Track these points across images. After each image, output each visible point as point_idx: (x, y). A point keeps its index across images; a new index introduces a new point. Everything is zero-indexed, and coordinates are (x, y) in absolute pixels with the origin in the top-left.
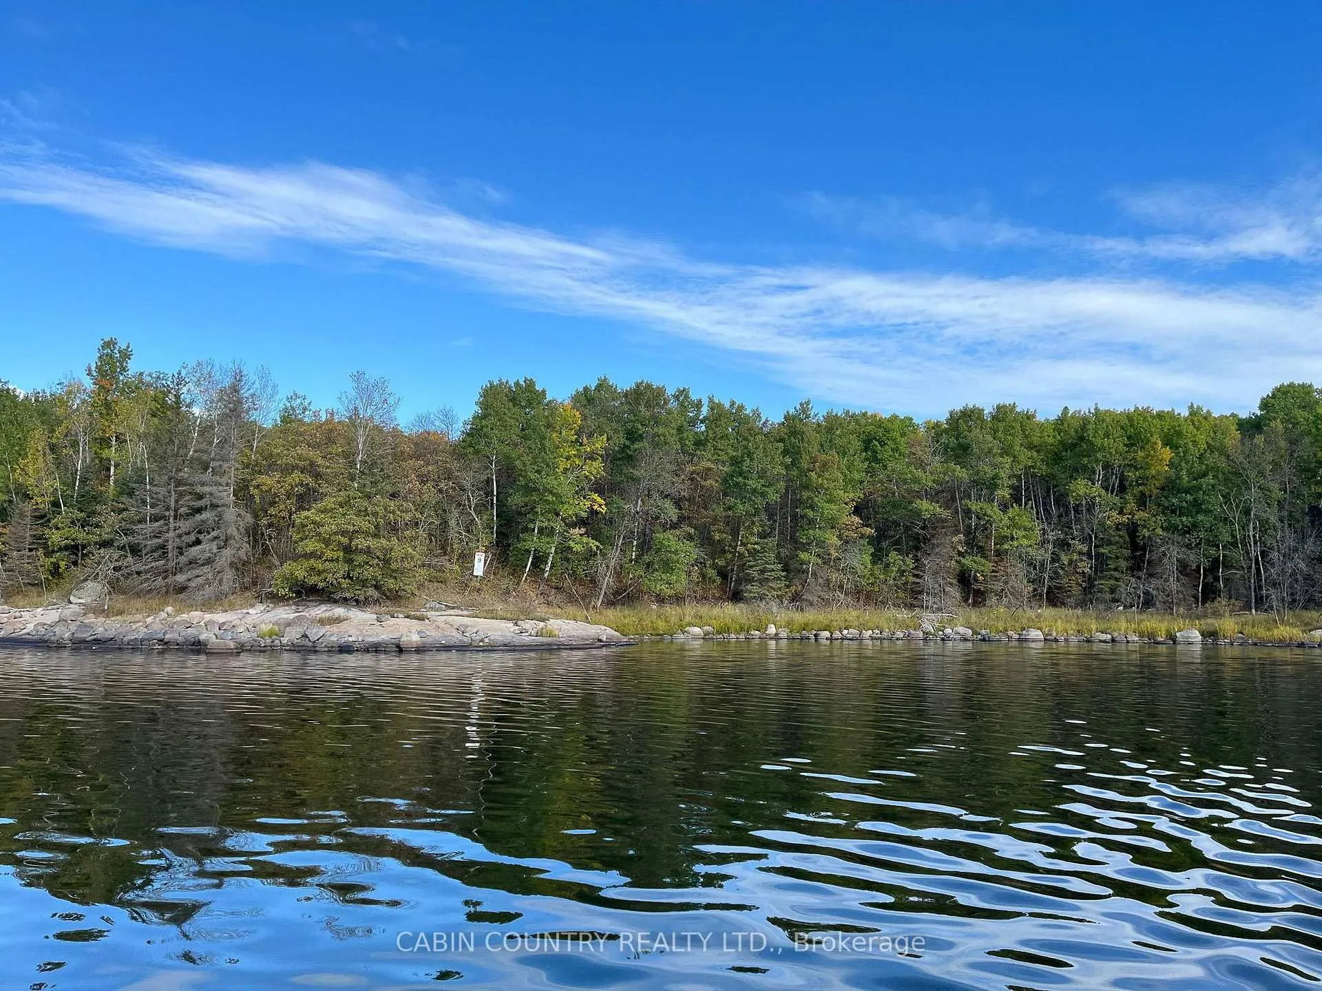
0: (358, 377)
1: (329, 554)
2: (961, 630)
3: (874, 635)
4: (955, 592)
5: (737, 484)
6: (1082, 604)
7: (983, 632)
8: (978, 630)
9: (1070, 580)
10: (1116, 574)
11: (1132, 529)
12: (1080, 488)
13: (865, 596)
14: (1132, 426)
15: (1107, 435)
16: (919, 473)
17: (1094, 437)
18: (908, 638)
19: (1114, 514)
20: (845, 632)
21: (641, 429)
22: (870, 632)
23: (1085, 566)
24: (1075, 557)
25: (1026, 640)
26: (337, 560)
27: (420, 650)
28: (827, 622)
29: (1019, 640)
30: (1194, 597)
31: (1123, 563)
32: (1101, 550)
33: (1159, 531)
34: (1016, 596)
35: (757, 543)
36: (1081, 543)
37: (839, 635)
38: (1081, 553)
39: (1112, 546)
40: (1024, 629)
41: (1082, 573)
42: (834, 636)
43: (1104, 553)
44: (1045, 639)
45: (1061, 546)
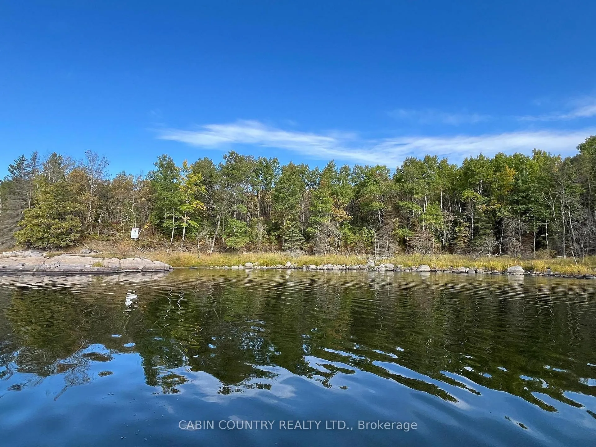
2: (388, 265)
3: (342, 267)
4: (394, 246)
6: (465, 252)
7: (399, 266)
8: (397, 265)
9: (460, 240)
10: (484, 237)
11: (493, 212)
12: (468, 193)
13: (348, 247)
14: (497, 161)
15: (482, 167)
17: (475, 168)
18: (359, 269)
19: (484, 206)
20: (326, 265)
22: (340, 266)
23: (467, 233)
24: (462, 228)
25: (420, 271)
28: (317, 260)
29: (417, 271)
30: (531, 248)
31: (488, 231)
32: (476, 225)
33: (507, 214)
34: (426, 249)
35: (290, 224)
36: (466, 222)
37: (321, 267)
38: (466, 227)
39: (483, 223)
40: (420, 265)
41: (465, 237)
42: (318, 267)
43: (478, 226)
44: (431, 271)
45: (456, 223)
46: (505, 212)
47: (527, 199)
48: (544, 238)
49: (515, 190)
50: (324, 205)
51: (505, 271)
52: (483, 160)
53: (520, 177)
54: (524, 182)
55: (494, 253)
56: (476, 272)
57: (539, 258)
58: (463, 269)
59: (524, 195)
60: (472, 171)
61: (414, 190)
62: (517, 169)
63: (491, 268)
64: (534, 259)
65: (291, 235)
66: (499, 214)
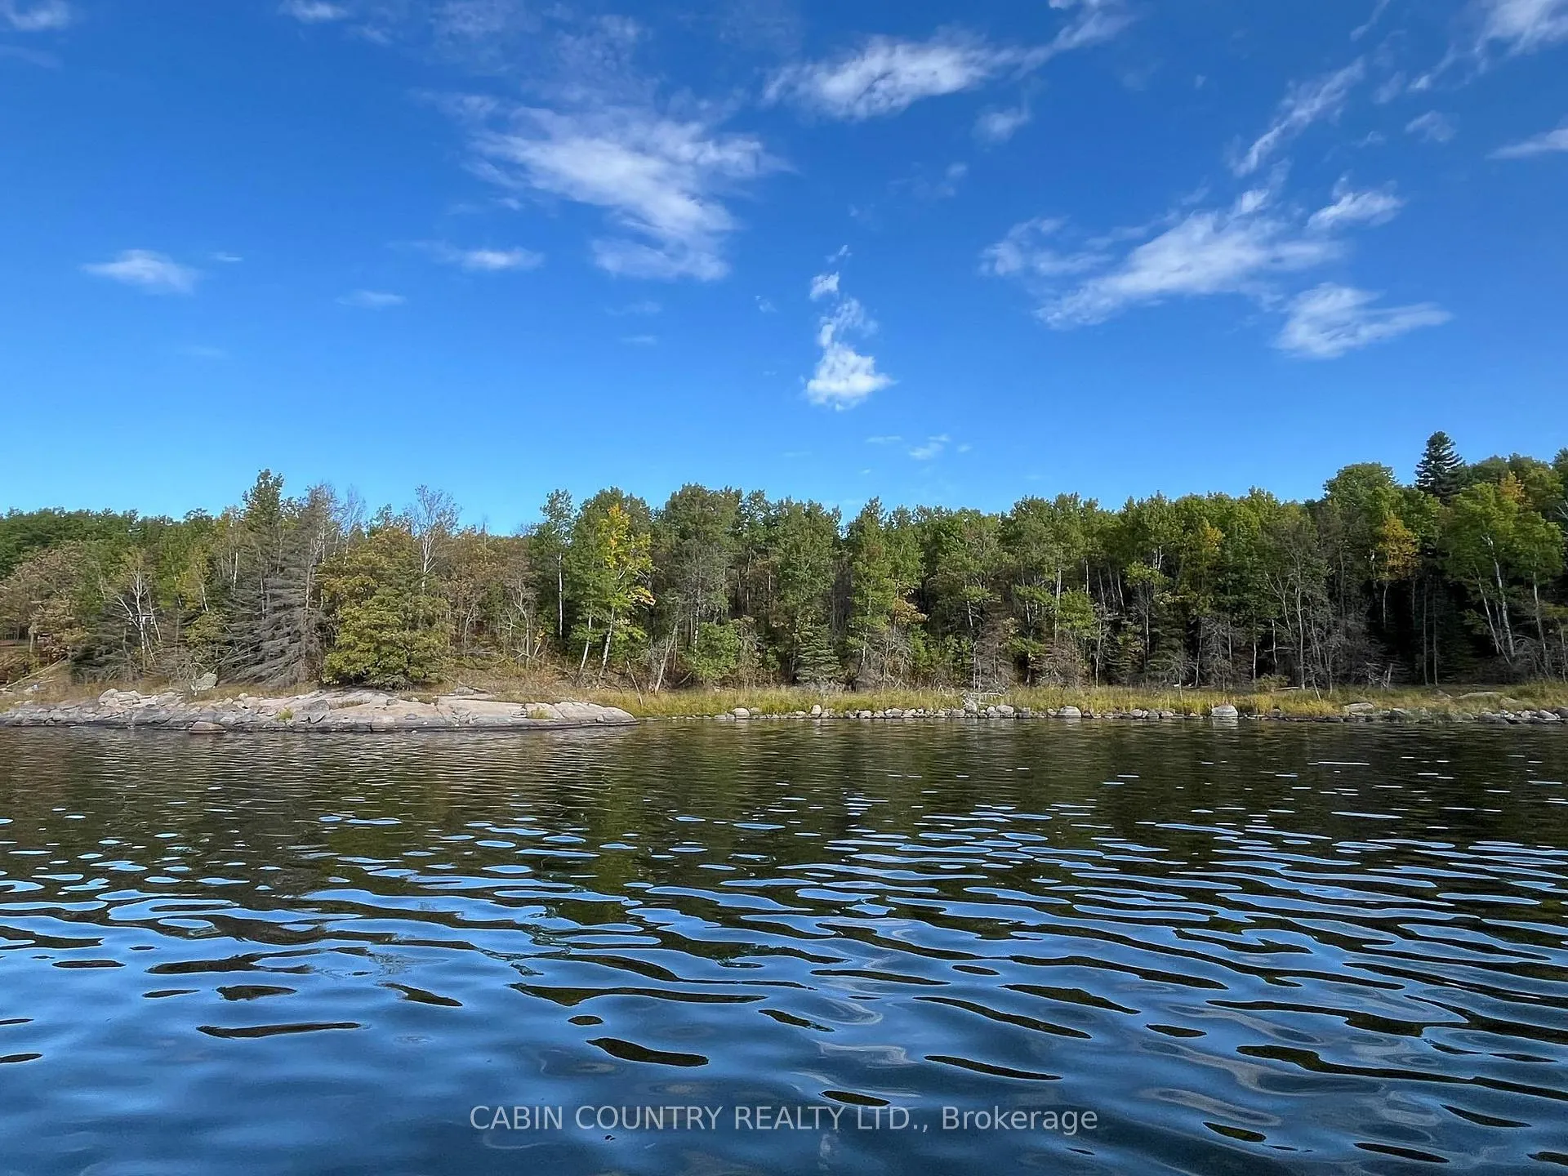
0: (422, 490)
1: (361, 645)
2: (1003, 707)
3: (918, 714)
4: (1008, 673)
5: (786, 576)
6: (1135, 682)
7: (1023, 709)
8: (1020, 708)
9: (1125, 659)
10: (1170, 653)
11: (1184, 607)
12: (1136, 570)
13: (919, 676)
14: (1186, 509)
15: (1162, 519)
16: (971, 561)
17: (1149, 521)
18: (951, 716)
19: (1168, 594)
20: (889, 711)
21: (692, 527)
22: (914, 711)
23: (1138, 645)
24: (1130, 636)
25: (1063, 717)
26: (368, 650)
27: (389, 731)
28: (870, 702)
29: (1055, 717)
30: (1249, 674)
31: (1176, 642)
32: (1155, 630)
33: (1207, 610)
34: (1067, 676)
35: (811, 630)
36: (1135, 624)
37: (881, 713)
38: (1136, 633)
39: (1166, 626)
40: (1062, 706)
41: (1135, 652)
42: (876, 715)
43: (1157, 633)
44: (1082, 716)
45: (1116, 626)
46: (1204, 606)
47: (1241, 585)
48: (1270, 655)
49: (1219, 568)
50: (880, 594)
51: (1207, 713)
52: (1162, 506)
53: (1229, 544)
54: (1236, 554)
55: (1184, 683)
56: (1161, 717)
57: (1263, 690)
58: (1139, 713)
59: (1236, 576)
60: (1144, 527)
61: (1046, 566)
62: (1222, 524)
63: (1185, 708)
64: (1255, 692)
65: (813, 652)
66: (1194, 612)
